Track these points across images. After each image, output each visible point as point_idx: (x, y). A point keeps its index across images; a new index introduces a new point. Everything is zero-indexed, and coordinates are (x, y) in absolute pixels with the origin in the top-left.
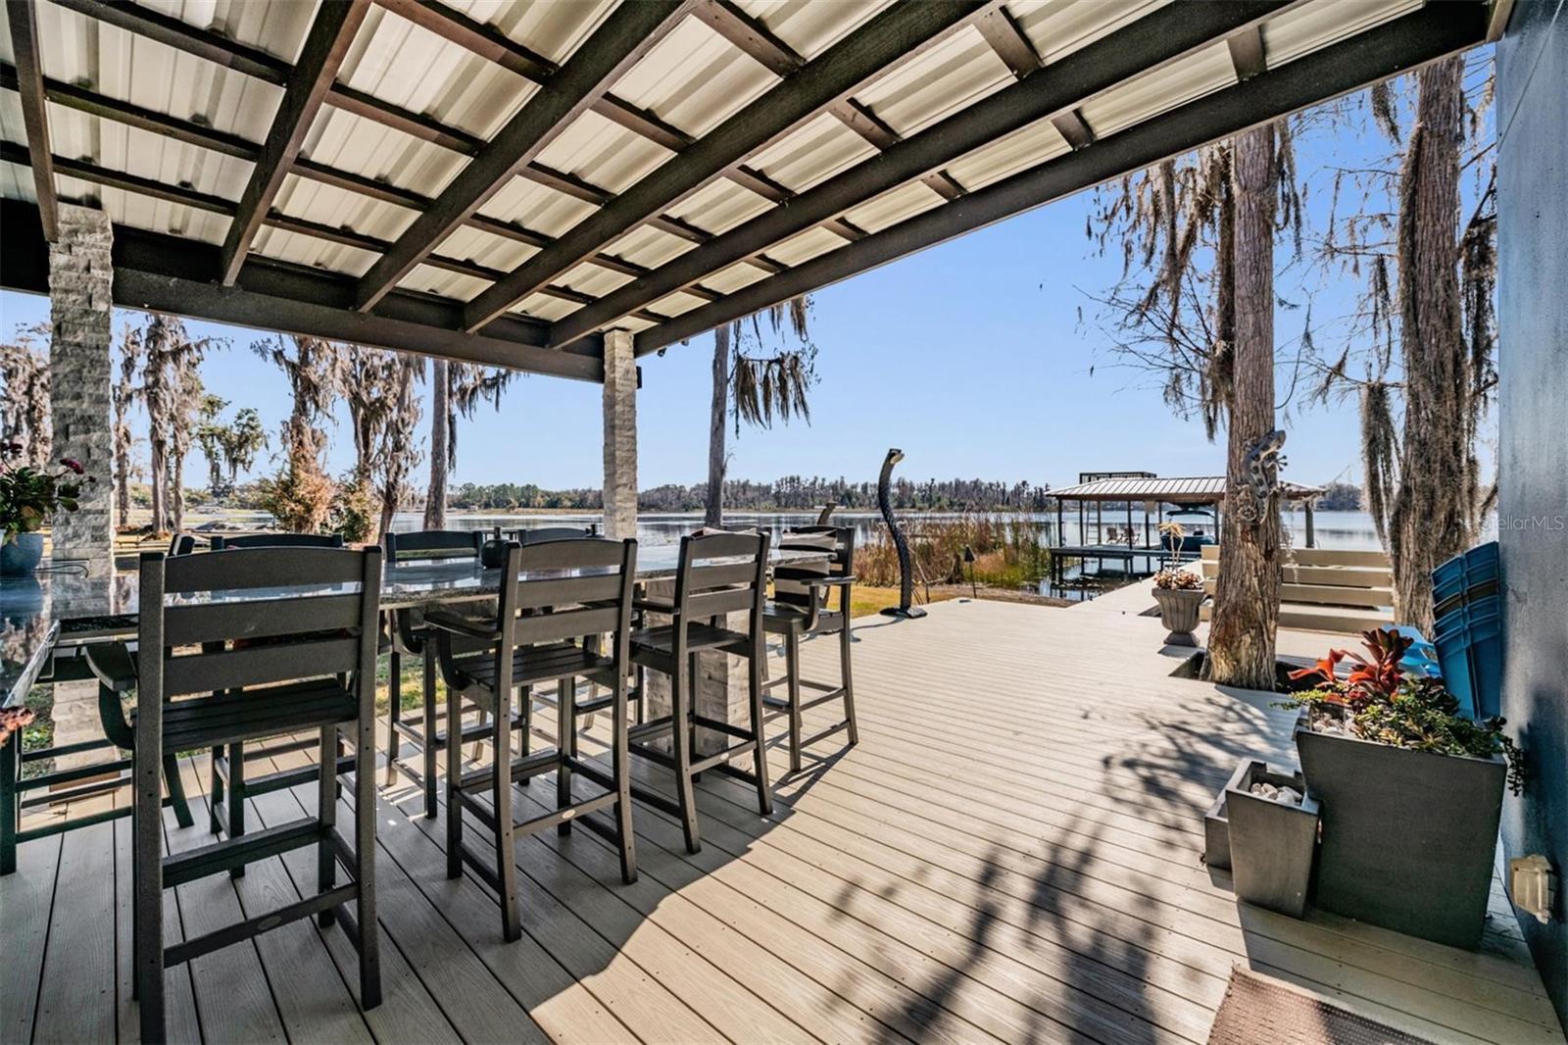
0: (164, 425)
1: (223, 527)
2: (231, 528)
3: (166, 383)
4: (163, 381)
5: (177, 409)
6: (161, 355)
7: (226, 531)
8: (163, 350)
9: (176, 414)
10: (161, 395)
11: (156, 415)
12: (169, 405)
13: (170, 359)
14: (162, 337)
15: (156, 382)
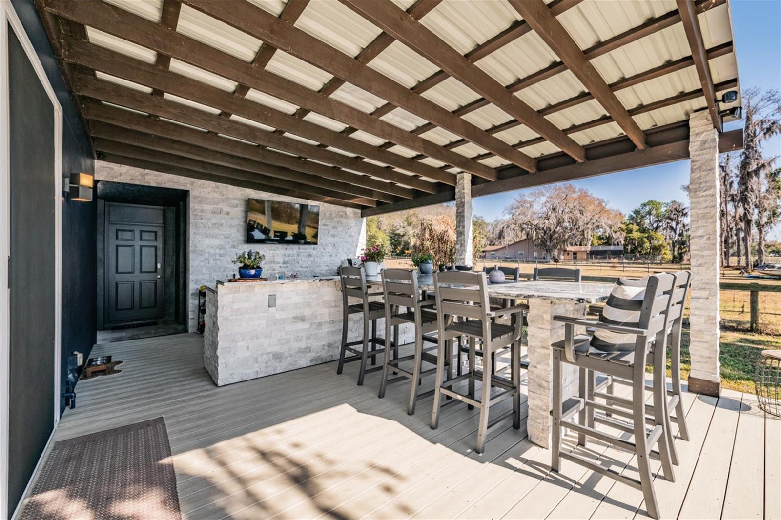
0: (751, 211)
1: (773, 267)
2: (778, 268)
3: (752, 188)
4: (750, 187)
5: (759, 201)
6: (749, 174)
7: (775, 269)
8: (749, 171)
9: (758, 204)
10: (749, 195)
11: (746, 206)
12: (754, 200)
13: (753, 175)
14: (749, 164)
15: (747, 189)
